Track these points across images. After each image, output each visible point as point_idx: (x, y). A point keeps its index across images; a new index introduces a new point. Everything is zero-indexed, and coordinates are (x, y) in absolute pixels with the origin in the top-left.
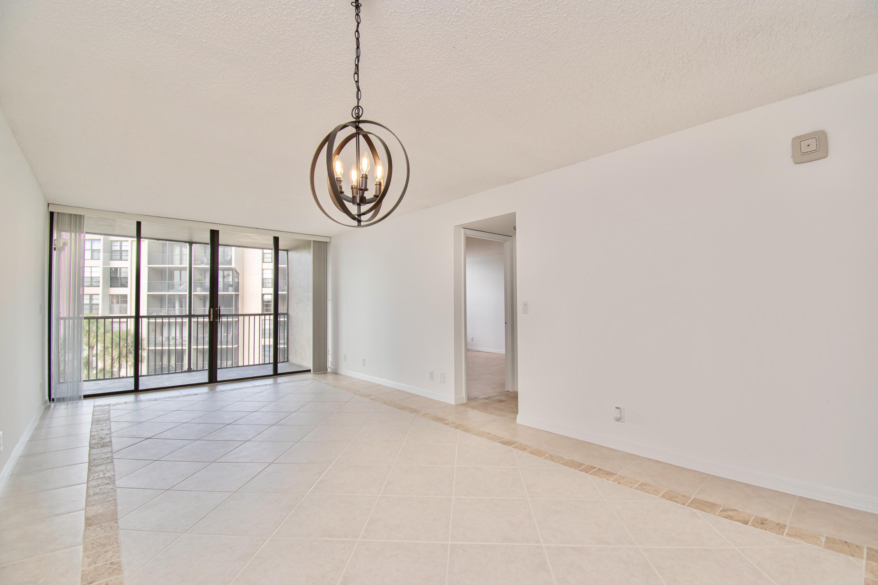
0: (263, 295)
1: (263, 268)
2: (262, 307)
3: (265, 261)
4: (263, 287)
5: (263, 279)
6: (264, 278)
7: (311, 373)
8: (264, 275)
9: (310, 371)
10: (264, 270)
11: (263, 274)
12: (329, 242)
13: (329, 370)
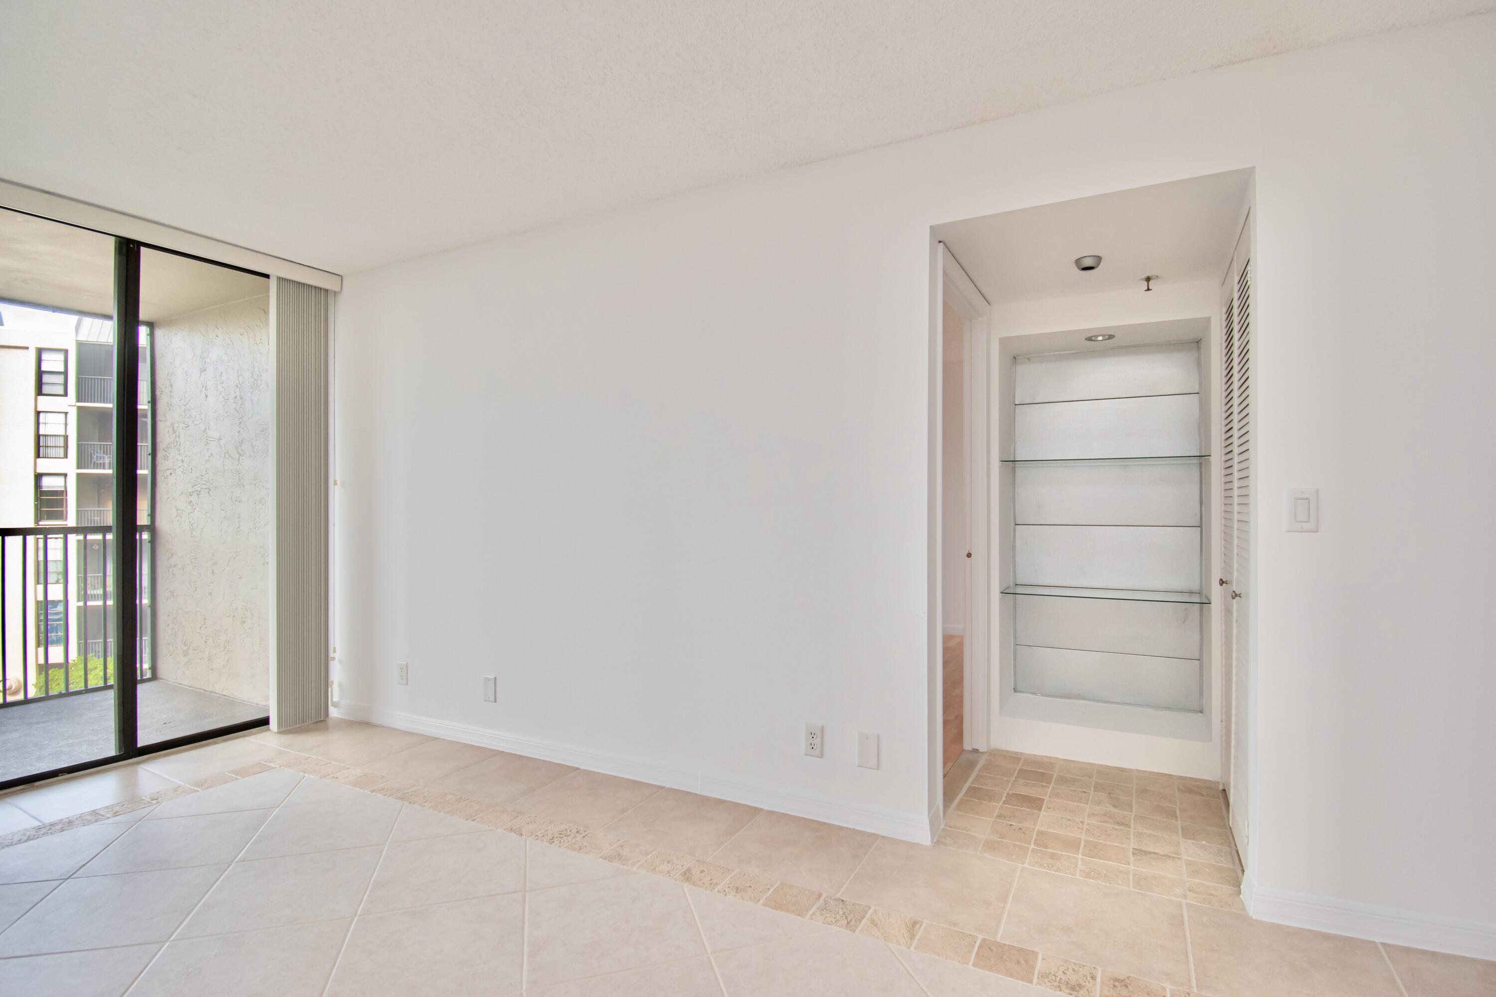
0: (38, 477)
1: (39, 410)
2: (36, 506)
3: (44, 392)
4: (38, 456)
5: (38, 437)
6: (41, 432)
7: (269, 730)
8: (41, 426)
9: (264, 722)
10: (42, 415)
11: (38, 424)
12: (335, 293)
13: (334, 713)
